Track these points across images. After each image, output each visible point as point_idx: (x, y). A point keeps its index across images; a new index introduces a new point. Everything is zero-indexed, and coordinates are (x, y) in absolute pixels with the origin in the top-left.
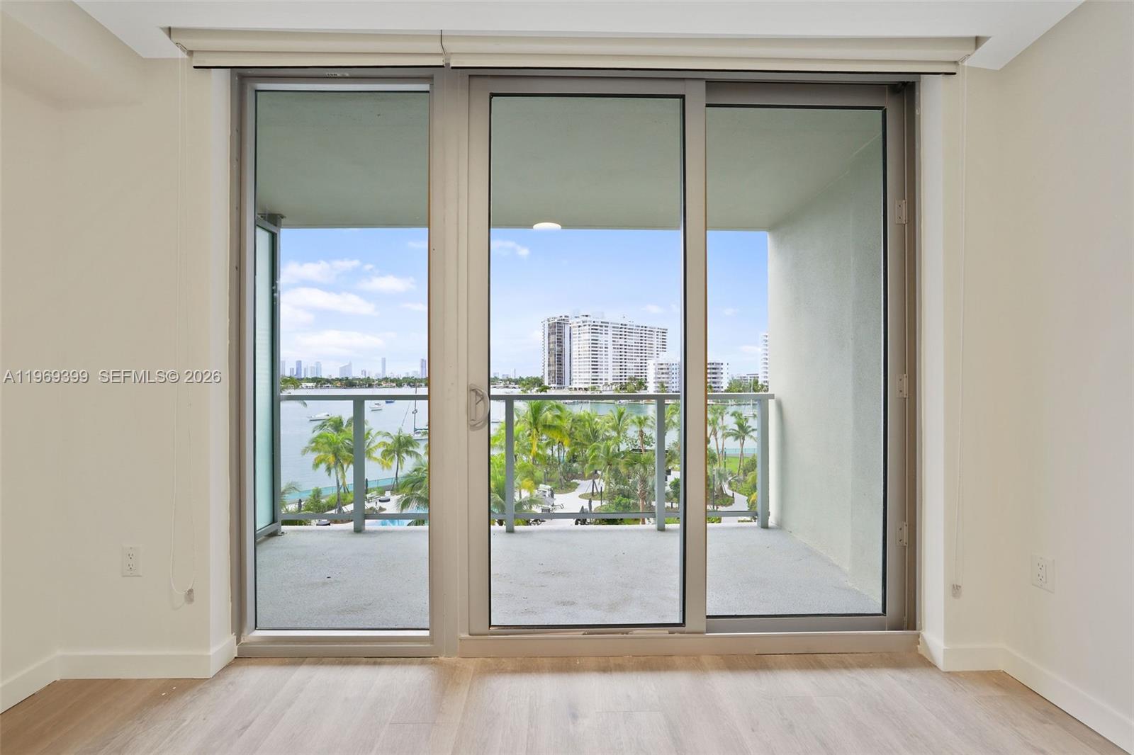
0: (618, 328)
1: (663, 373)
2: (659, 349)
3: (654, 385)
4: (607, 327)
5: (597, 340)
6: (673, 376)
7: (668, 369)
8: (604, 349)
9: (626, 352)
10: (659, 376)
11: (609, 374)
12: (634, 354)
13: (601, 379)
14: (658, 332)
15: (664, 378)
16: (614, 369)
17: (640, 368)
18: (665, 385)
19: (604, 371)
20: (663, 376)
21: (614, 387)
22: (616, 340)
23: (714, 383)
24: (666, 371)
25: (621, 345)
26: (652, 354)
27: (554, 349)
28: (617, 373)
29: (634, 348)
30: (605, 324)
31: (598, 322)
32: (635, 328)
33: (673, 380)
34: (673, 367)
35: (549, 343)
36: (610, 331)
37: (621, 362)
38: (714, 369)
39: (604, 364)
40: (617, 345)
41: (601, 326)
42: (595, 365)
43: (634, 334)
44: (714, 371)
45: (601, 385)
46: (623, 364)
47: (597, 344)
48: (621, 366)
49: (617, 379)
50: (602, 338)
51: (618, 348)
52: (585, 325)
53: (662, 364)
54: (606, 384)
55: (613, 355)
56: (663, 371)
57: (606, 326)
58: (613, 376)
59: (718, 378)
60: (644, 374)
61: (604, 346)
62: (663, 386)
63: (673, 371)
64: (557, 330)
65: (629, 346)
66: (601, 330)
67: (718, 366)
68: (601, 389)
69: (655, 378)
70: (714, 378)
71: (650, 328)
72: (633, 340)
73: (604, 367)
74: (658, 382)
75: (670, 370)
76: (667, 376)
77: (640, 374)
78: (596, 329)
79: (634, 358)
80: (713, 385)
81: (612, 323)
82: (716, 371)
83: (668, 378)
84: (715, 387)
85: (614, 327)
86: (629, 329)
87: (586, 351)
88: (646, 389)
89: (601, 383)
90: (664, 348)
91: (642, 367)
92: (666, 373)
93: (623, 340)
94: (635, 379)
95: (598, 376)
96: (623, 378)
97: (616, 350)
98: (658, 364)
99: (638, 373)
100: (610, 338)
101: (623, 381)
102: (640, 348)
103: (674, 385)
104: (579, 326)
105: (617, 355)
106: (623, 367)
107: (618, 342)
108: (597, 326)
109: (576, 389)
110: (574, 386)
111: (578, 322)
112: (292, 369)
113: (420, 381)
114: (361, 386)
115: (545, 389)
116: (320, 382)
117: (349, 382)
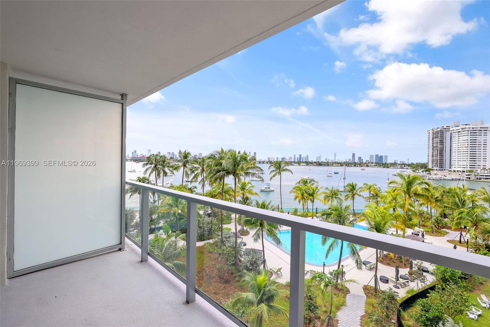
4: (486, 130)
5: (476, 140)
13: (479, 166)
27: (437, 147)
30: (484, 130)
31: (477, 128)
35: (433, 143)
39: (482, 155)
41: (481, 131)
42: (473, 156)
45: (478, 169)
47: (475, 142)
52: (463, 131)
61: (482, 144)
66: (480, 133)
68: (479, 172)
73: (482, 157)
78: (476, 133)
95: (476, 163)
108: (476, 131)
109: (454, 171)
110: (453, 169)
111: (458, 130)
112: (298, 158)
113: (351, 164)
114: (324, 165)
115: (429, 170)
116: (308, 163)
117: (319, 164)
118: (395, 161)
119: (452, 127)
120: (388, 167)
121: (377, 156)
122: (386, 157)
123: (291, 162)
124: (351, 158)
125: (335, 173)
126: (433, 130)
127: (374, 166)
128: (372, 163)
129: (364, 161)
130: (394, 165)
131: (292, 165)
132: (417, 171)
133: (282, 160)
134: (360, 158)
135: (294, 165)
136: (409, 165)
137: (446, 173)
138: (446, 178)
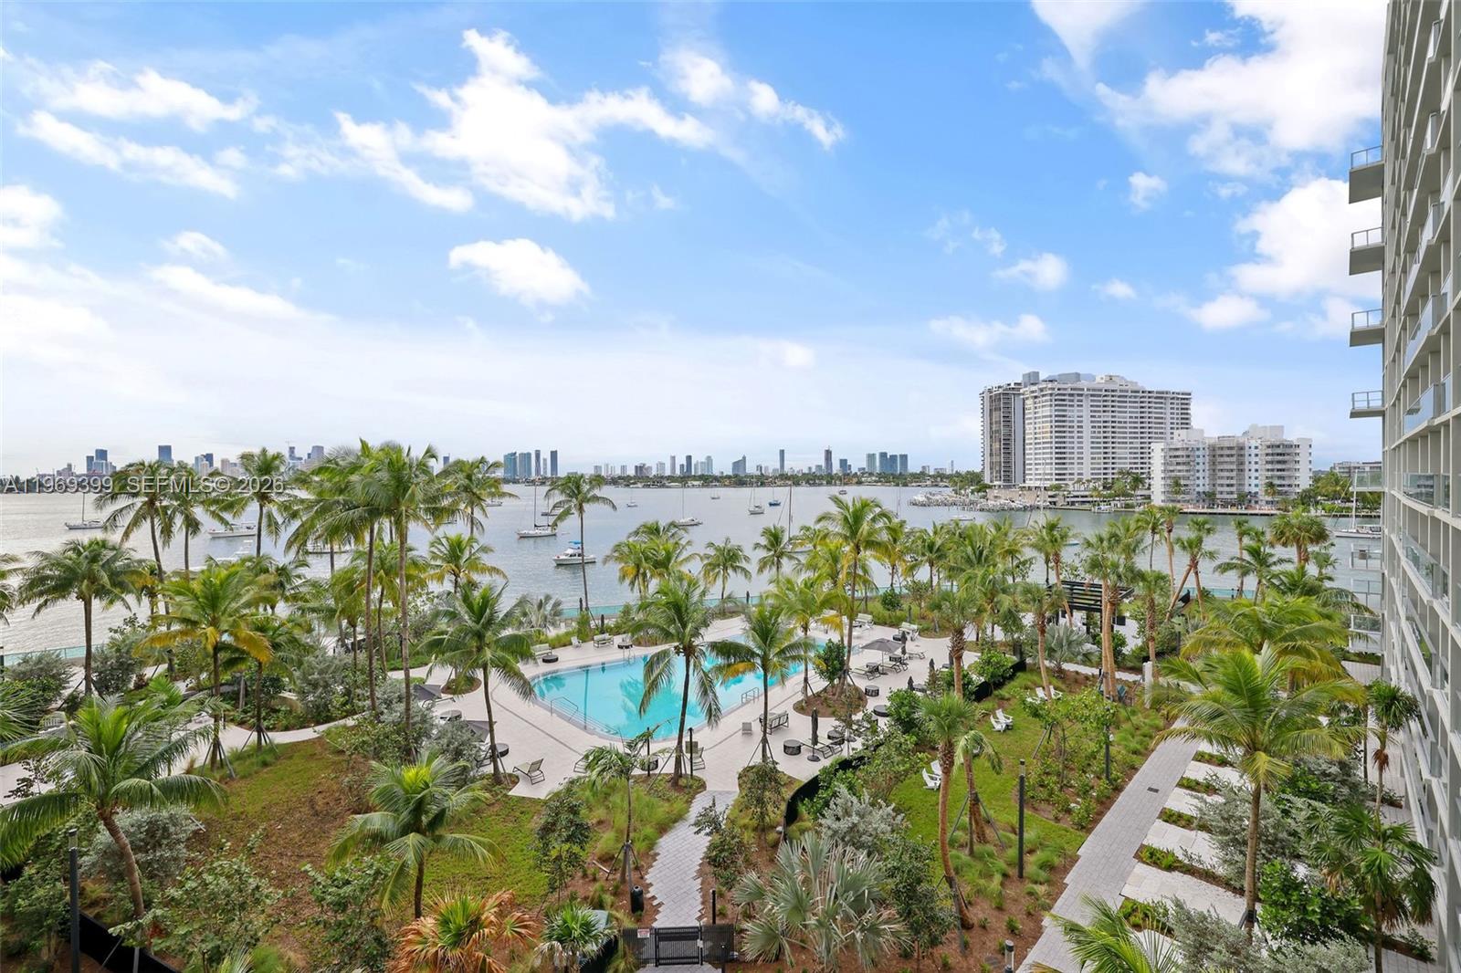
0: (1100, 396)
1: (1178, 464)
2: (1175, 426)
3: (1163, 482)
4: (1081, 395)
5: (1064, 416)
6: (1197, 467)
7: (1188, 456)
8: (1076, 429)
9: (1113, 432)
10: (1171, 468)
11: (1085, 467)
12: (1128, 435)
13: (1070, 474)
14: (1173, 398)
15: (1181, 470)
16: (1093, 458)
17: (1139, 456)
18: (1182, 482)
19: (1076, 461)
20: (1179, 468)
21: (1091, 485)
22: (1097, 414)
23: (1280, 478)
24: (1185, 459)
25: (1105, 422)
26: (1162, 433)
27: (998, 431)
28: (1099, 464)
29: (1128, 425)
30: (1077, 394)
31: (1065, 389)
32: (1130, 394)
33: (1197, 475)
34: (1197, 453)
35: (991, 424)
36: (1086, 403)
37: (1105, 445)
38: (1281, 454)
39: (1076, 450)
40: (1099, 422)
41: (1072, 395)
42: (1061, 453)
43: (1128, 405)
44: (1280, 458)
45: (1070, 483)
46: (1110, 450)
47: (1064, 421)
48: (1106, 453)
49: (1099, 474)
50: (1073, 413)
51: (1100, 427)
52: (1043, 396)
53: (1177, 449)
54: (1079, 481)
55: (1092, 437)
56: (1179, 460)
57: (1078, 395)
58: (1092, 469)
59: (1288, 470)
60: (1147, 466)
61: (1076, 424)
62: (1177, 484)
63: (1197, 460)
64: (1002, 406)
65: (1120, 422)
66: (1070, 401)
67: (1288, 451)
68: (1071, 488)
69: (1164, 471)
70: (1281, 470)
71: (1157, 392)
72: (1127, 414)
73: (1076, 456)
74: (1170, 477)
75: (1192, 459)
76: (1184, 468)
77: (1139, 466)
78: (1064, 400)
79: (1128, 440)
80: (1277, 482)
81: (1088, 390)
82: (1286, 458)
83: (1187, 471)
84: (1280, 486)
85: (1092, 395)
86: (1119, 396)
87: (1046, 432)
88: (1149, 489)
89: (1070, 479)
90: (1185, 422)
91: (1144, 455)
92: (1184, 464)
93: (1111, 414)
94: (1128, 474)
95: (1066, 469)
96: (1111, 471)
97: (1097, 430)
98: (1170, 449)
99: (1135, 463)
100: (1086, 412)
101: (1110, 476)
102: (1139, 425)
103: (1200, 482)
104: (1036, 397)
105: (1098, 438)
106: (1110, 455)
107: (1100, 417)
108: (1064, 395)
109: (1030, 488)
110: (1028, 484)
111: (1033, 392)
112: (682, 466)
113: (821, 478)
114: (751, 484)
115: (983, 488)
116: (708, 480)
117: (738, 479)
118: (924, 467)
119: (1025, 386)
120: (905, 485)
121: (883, 455)
122: (904, 457)
123: (662, 477)
124: (822, 463)
125: (771, 505)
126: (990, 391)
127: (875, 481)
128: (871, 474)
129: (854, 470)
130: (919, 477)
131: (663, 486)
132: (963, 492)
133: (636, 472)
134: (843, 463)
135: (668, 487)
136: (949, 477)
137: (1013, 493)
138: (1013, 505)
